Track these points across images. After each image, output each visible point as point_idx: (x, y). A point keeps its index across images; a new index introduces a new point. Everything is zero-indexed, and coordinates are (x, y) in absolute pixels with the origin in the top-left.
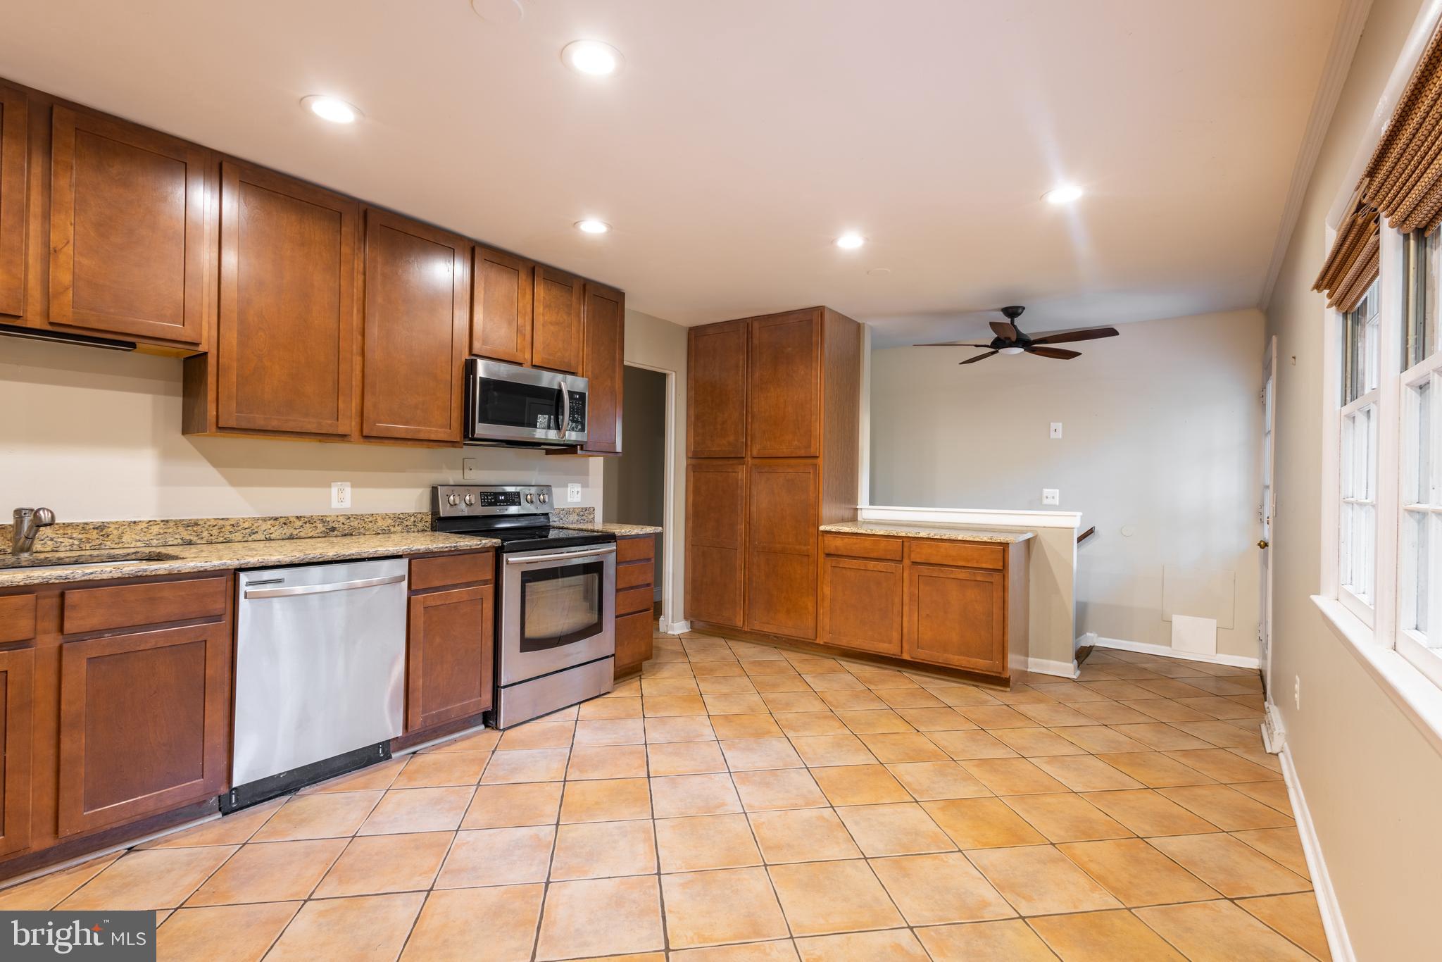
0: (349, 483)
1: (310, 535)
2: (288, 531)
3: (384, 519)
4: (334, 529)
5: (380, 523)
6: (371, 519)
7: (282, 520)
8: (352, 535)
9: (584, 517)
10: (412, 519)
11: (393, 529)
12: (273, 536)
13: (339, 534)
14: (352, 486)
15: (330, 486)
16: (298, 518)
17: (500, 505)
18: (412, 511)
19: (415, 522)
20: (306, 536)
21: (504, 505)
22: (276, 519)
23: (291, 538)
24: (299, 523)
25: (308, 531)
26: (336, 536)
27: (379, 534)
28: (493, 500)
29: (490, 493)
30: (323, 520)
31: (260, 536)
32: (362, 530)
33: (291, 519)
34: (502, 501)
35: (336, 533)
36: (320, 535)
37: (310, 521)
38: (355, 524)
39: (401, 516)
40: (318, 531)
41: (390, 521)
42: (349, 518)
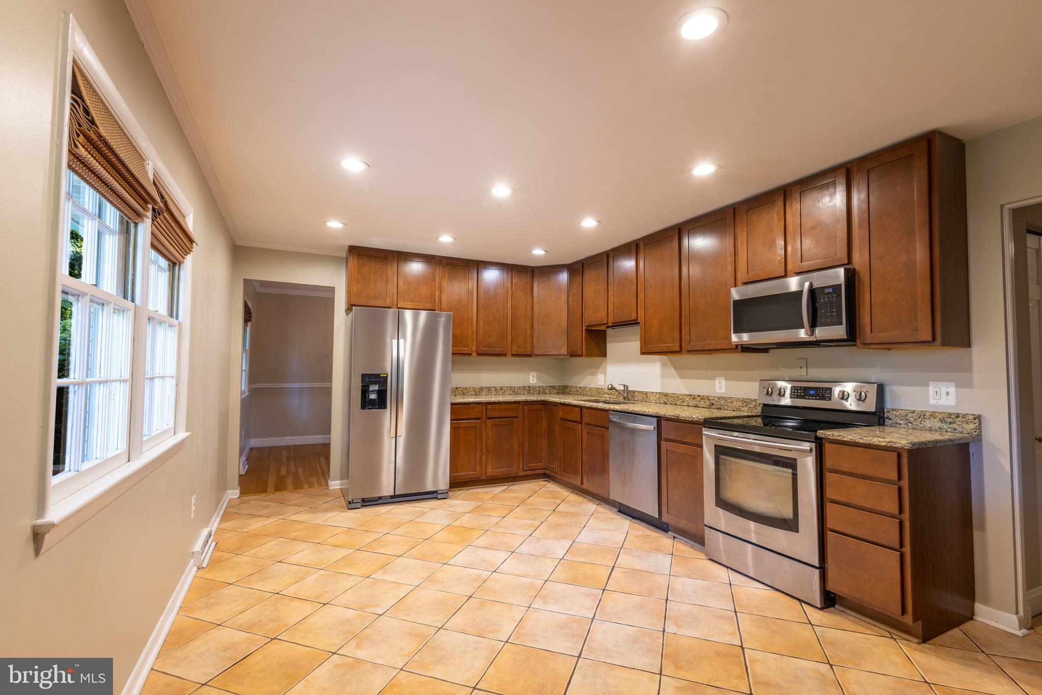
0: (724, 378)
1: (703, 406)
2: (695, 402)
3: (737, 401)
4: (713, 404)
5: (735, 404)
6: (730, 400)
7: (693, 396)
8: (721, 409)
9: (955, 426)
10: (754, 403)
11: (742, 409)
12: (690, 404)
13: (715, 407)
14: (726, 380)
15: (715, 379)
16: (698, 396)
17: (809, 399)
18: (753, 398)
19: (755, 405)
20: (701, 406)
21: (813, 399)
22: (690, 396)
23: (696, 406)
24: (699, 399)
25: (702, 404)
26: (714, 409)
27: (734, 410)
28: (802, 394)
29: (801, 387)
30: (708, 398)
31: (685, 404)
32: (726, 407)
33: (696, 396)
34: (812, 395)
35: (714, 406)
36: (708, 407)
37: (702, 398)
38: (722, 402)
39: (746, 400)
40: (707, 404)
41: (740, 403)
42: (719, 399)
